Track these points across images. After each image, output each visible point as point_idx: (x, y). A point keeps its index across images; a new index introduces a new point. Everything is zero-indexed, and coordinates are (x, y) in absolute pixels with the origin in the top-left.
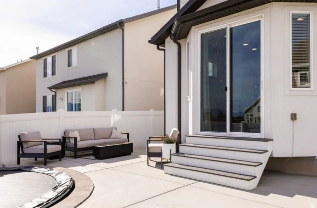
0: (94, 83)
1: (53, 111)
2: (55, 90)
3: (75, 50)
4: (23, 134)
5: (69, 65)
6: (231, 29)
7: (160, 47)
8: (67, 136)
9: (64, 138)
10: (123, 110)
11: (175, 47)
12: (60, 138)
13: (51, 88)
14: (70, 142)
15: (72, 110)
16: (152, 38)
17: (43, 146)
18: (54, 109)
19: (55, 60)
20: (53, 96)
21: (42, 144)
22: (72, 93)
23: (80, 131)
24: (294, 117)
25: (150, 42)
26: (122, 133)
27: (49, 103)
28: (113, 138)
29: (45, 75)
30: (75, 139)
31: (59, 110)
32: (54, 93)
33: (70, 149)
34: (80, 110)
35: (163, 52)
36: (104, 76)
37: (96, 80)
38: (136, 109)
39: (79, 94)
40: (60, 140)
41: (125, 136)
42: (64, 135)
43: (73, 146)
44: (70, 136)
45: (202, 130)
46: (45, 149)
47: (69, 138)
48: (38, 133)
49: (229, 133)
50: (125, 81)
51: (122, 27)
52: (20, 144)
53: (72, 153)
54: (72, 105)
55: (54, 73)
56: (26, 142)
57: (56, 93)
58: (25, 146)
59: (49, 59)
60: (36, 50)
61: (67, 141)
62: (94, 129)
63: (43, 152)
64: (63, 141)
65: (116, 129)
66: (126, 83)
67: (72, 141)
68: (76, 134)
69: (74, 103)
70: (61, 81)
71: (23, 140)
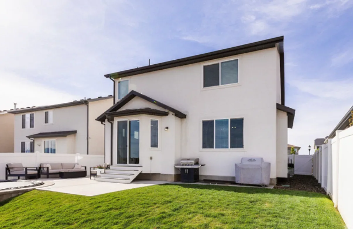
0: (66, 136)
1: (31, 152)
2: (33, 139)
3: (51, 112)
4: (10, 164)
5: (46, 121)
6: (130, 122)
7: (103, 123)
8: (41, 166)
9: (40, 168)
10: (88, 154)
11: (110, 124)
12: (36, 167)
13: (29, 137)
14: (44, 170)
15: (48, 152)
16: (98, 118)
17: (25, 171)
18: (32, 150)
19: (33, 117)
20: (31, 142)
21: (23, 170)
22: (48, 142)
23: (51, 164)
24: (151, 158)
25: (96, 120)
26: (82, 166)
27: (28, 147)
28: (75, 169)
29: (24, 126)
30: (48, 168)
31: (36, 152)
32: (32, 141)
33: (44, 174)
34: (54, 152)
35: (104, 125)
36: (74, 132)
37: (67, 135)
38: (96, 154)
39: (55, 142)
40: (37, 168)
41: (84, 168)
42: (39, 166)
43: (46, 172)
44: (44, 166)
45: (118, 163)
46: (26, 172)
47: (43, 168)
48: (21, 164)
49: (128, 164)
50: (89, 136)
51: (87, 104)
52: (8, 169)
53: (46, 176)
54: (48, 149)
55: (32, 126)
56: (12, 168)
57: (34, 140)
58: (11, 170)
59: (28, 116)
60: (14, 105)
61: (42, 169)
62: (62, 164)
63: (24, 173)
64: (39, 169)
65: (78, 164)
66: (90, 138)
67: (46, 169)
68: (48, 166)
69: (50, 147)
70: (39, 133)
71: (9, 167)
